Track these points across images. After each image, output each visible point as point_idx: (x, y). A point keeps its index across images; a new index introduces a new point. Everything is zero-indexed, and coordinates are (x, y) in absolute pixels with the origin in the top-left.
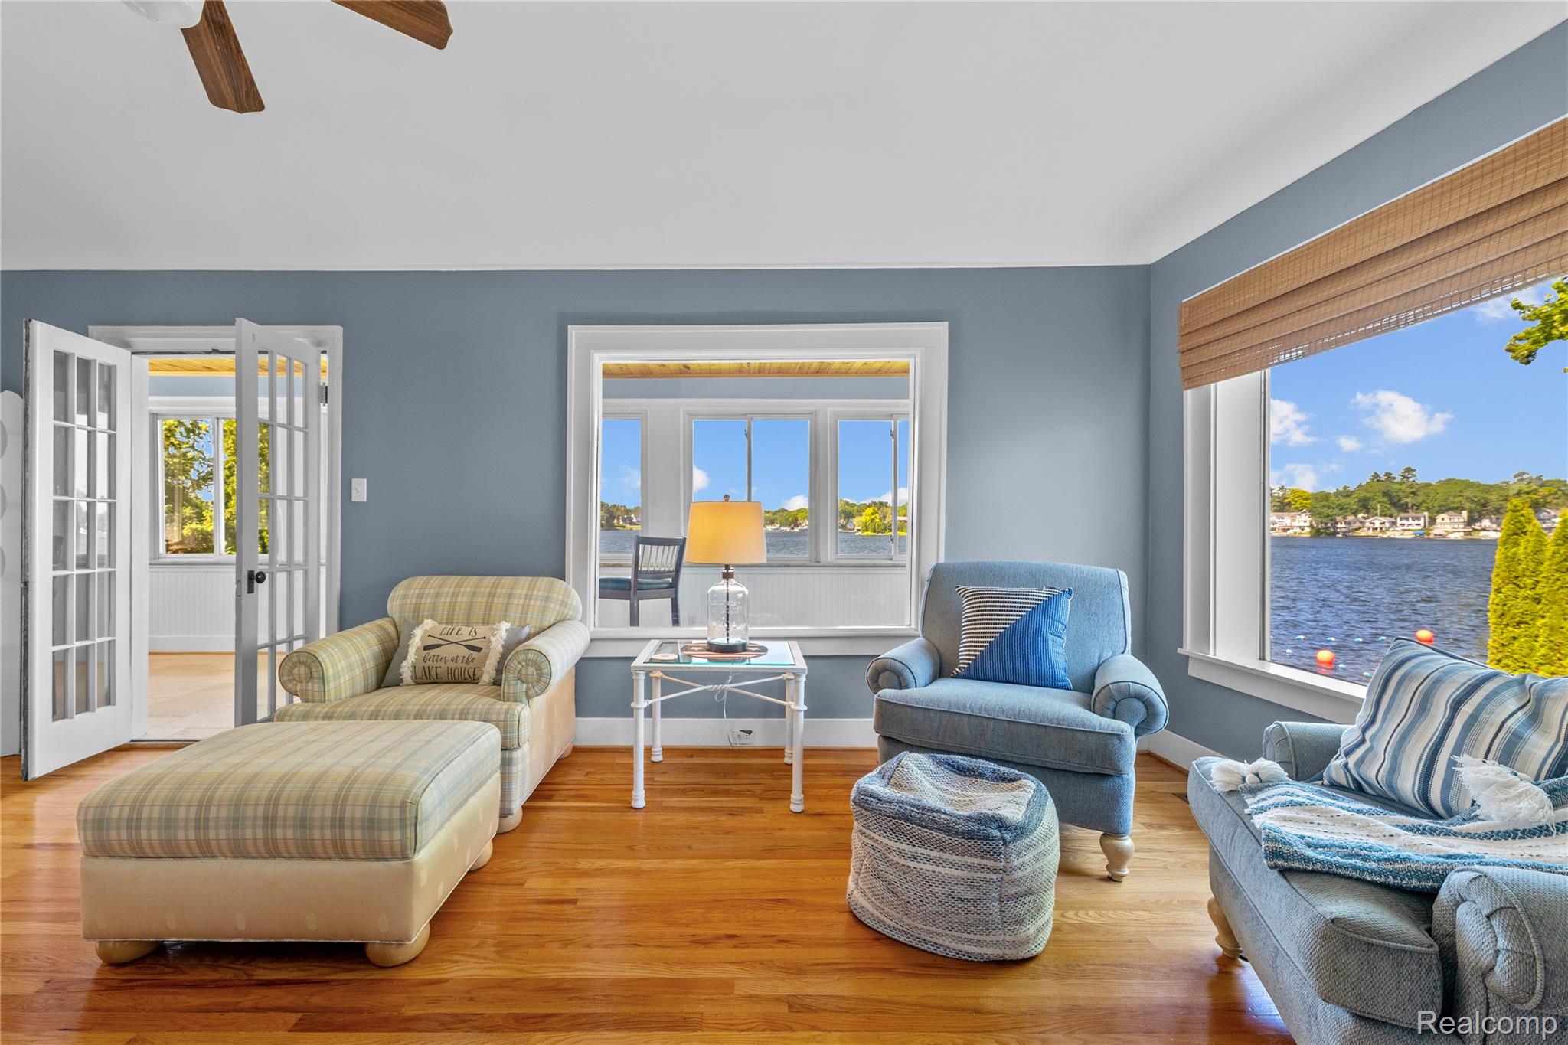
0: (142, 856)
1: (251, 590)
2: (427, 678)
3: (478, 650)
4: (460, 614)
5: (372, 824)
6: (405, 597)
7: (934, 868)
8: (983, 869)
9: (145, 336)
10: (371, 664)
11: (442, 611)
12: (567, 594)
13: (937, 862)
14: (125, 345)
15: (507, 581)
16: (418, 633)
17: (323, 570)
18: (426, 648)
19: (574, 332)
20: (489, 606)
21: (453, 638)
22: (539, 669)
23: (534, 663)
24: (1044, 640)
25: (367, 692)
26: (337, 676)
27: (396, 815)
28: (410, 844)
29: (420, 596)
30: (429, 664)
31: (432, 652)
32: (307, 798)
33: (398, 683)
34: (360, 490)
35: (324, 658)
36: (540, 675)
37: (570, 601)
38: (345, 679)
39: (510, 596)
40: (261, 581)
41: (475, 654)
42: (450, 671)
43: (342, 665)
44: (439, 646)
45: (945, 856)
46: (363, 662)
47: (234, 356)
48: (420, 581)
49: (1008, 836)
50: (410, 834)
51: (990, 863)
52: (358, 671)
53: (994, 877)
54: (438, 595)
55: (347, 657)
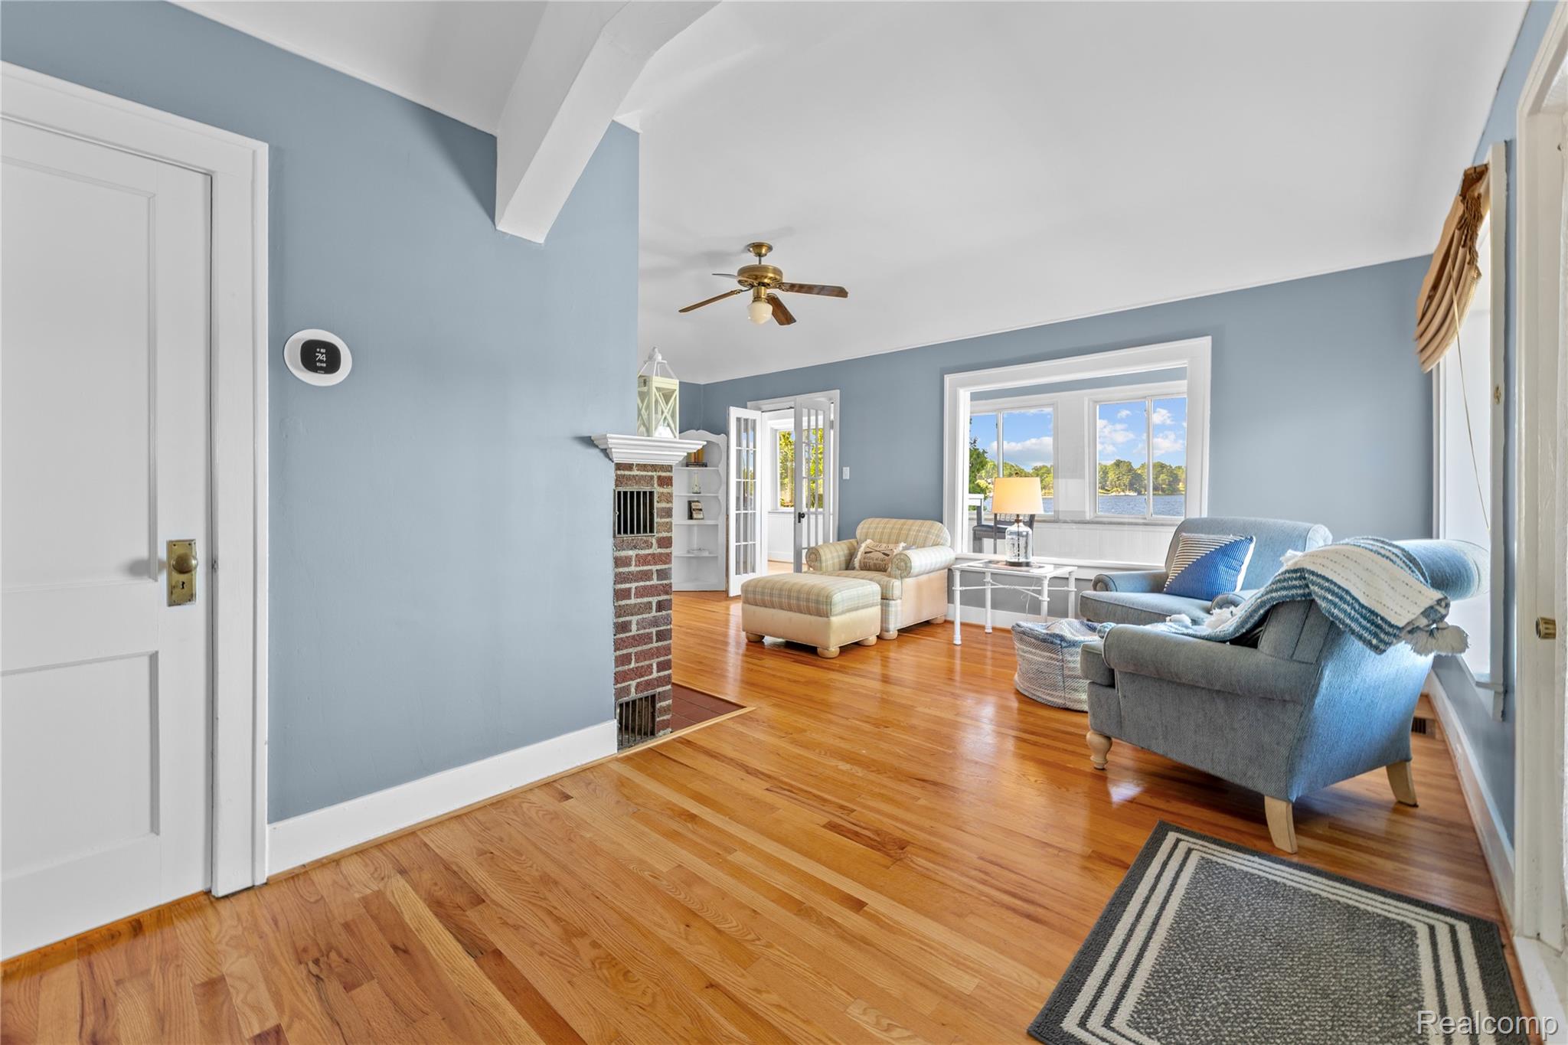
0: (757, 605)
1: (799, 522)
2: (866, 567)
3: (888, 555)
4: (885, 537)
5: (817, 602)
6: (862, 528)
7: (1033, 657)
8: (1051, 658)
9: (766, 404)
10: (843, 559)
11: (877, 537)
12: (941, 530)
13: (1034, 654)
14: (759, 409)
15: (910, 522)
16: (863, 545)
17: (831, 517)
18: (866, 553)
19: (948, 378)
20: (899, 535)
21: (876, 549)
22: (906, 564)
23: (904, 560)
24: (1217, 570)
25: (840, 570)
26: (826, 561)
27: (825, 600)
28: (829, 612)
29: (869, 528)
30: (866, 560)
31: (868, 555)
32: (799, 591)
33: (853, 569)
34: (847, 475)
35: (821, 552)
36: (906, 567)
37: (941, 534)
38: (830, 562)
39: (910, 530)
40: (803, 517)
41: (887, 557)
42: (875, 564)
43: (829, 556)
44: (871, 552)
45: (1038, 651)
46: (839, 557)
47: (793, 410)
48: (870, 520)
49: (1064, 644)
50: (829, 607)
51: (1054, 656)
52: (836, 560)
53: (1058, 664)
54: (876, 528)
55: (831, 552)
